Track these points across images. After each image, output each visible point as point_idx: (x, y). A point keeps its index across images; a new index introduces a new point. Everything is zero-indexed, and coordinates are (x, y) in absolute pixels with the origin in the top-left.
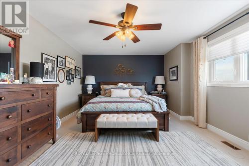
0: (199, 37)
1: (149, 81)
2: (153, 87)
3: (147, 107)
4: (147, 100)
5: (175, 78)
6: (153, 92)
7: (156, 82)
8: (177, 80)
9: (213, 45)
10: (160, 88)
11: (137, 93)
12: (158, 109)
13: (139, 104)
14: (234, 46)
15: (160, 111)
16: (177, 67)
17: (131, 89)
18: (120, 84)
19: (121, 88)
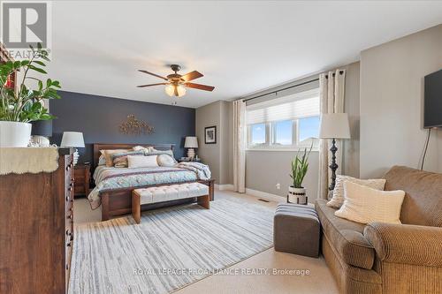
0: (240, 98)
1: (177, 144)
2: (182, 152)
3: (192, 176)
4: (191, 168)
5: (213, 141)
6: (183, 158)
7: (187, 145)
8: (215, 143)
9: (250, 110)
10: (191, 153)
11: (168, 160)
12: (202, 177)
13: (182, 173)
14: (265, 115)
15: (205, 179)
16: (215, 127)
17: (158, 155)
18: (138, 148)
19: (141, 154)
